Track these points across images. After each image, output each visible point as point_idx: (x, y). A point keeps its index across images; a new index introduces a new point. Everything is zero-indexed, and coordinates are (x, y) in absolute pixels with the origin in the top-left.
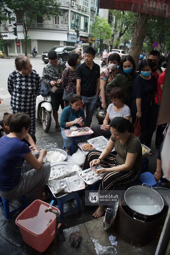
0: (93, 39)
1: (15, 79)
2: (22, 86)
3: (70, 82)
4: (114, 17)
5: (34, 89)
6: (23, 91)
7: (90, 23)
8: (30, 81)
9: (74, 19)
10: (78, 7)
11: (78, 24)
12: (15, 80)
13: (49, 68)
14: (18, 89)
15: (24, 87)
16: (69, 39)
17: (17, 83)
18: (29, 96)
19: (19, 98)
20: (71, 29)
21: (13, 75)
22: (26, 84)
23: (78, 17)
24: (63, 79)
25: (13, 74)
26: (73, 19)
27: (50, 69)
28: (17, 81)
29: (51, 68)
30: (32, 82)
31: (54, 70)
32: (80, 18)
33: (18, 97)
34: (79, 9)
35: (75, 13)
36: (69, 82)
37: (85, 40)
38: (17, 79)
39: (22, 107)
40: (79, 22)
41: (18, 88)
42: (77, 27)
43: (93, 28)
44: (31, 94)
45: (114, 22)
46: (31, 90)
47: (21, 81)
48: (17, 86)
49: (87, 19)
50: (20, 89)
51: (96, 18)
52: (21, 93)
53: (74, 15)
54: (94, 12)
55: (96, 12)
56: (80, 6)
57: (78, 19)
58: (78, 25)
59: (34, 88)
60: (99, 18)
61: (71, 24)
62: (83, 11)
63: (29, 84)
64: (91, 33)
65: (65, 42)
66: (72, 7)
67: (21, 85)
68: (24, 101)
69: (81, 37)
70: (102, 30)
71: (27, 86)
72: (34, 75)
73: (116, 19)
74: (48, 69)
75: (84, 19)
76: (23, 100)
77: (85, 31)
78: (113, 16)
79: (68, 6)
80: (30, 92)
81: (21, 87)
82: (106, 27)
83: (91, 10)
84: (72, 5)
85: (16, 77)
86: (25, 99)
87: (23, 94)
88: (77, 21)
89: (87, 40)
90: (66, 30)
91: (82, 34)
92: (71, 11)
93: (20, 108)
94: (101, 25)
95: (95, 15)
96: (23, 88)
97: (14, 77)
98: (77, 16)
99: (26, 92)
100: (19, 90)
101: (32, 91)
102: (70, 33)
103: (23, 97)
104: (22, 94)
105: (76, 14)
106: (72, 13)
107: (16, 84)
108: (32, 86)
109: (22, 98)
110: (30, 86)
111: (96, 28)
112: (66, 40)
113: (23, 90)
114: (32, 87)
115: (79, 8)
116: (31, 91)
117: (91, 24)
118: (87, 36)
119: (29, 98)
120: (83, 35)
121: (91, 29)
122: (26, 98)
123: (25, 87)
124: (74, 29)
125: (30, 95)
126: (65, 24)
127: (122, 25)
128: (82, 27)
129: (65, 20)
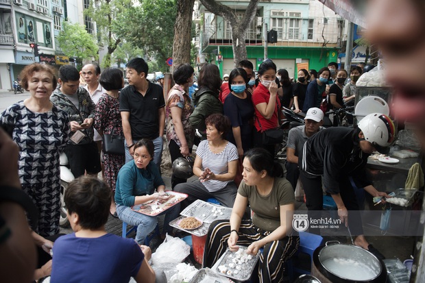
0: (64, 58)
1: (17, 121)
2: (34, 135)
3: (112, 119)
4: (95, 24)
5: (60, 141)
6: (36, 146)
7: (54, 33)
8: (51, 125)
9: (24, 26)
10: (28, 7)
11: (32, 33)
12: (18, 123)
13: (59, 100)
14: (25, 142)
15: (38, 138)
16: (18, 60)
17: (22, 130)
18: (48, 156)
19: (26, 162)
20: (19, 42)
21: (12, 114)
22: (43, 131)
23: (31, 22)
24: (99, 116)
25: (14, 111)
26: (21, 25)
27: (62, 101)
28: (22, 125)
29: (64, 99)
30: (55, 126)
31: (70, 102)
32: (35, 24)
33: (24, 160)
34: (30, 10)
35: (24, 15)
36: (110, 119)
37: (49, 60)
38: (23, 120)
39: (32, 180)
40: (33, 31)
41: (26, 140)
42: (30, 38)
43: (61, 41)
44: (53, 152)
45: (95, 31)
46: (53, 142)
47: (32, 125)
48: (23, 137)
49: (48, 26)
50: (30, 143)
51: (64, 25)
52: (30, 150)
53: (23, 19)
54: (60, 15)
55: (63, 16)
56: (32, 5)
57: (32, 26)
58: (33, 36)
59: (59, 138)
60: (70, 24)
61: (20, 34)
62: (38, 12)
63: (50, 130)
64: (59, 49)
65: (9, 64)
66: (18, 5)
67: (31, 133)
68: (37, 167)
69: (43, 55)
70: (79, 43)
71: (45, 134)
72: (59, 114)
73: (97, 27)
74: (58, 102)
75: (43, 25)
76: (35, 164)
77: (47, 46)
78: (92, 22)
79: (8, 3)
80: (50, 148)
81: (33, 137)
82: (84, 39)
83: (54, 12)
84: (17, 2)
85: (20, 117)
86: (39, 162)
87: (37, 151)
88: (30, 28)
89: (53, 60)
90: (9, 43)
91: (43, 50)
92: (16, 12)
93: (28, 183)
94: (75, 35)
95: (62, 20)
96: (36, 139)
97: (15, 116)
98: (28, 21)
99: (43, 148)
100: (27, 144)
101: (56, 146)
102: (18, 48)
103: (37, 159)
104: (34, 152)
105: (26, 17)
106: (18, 15)
107: (20, 132)
108: (56, 135)
109: (34, 161)
110: (51, 135)
111: (67, 41)
112: (12, 61)
113: (37, 144)
114: (55, 137)
115: (31, 8)
116: (54, 144)
117: (57, 34)
118: (53, 53)
119: (49, 159)
120: (45, 52)
121: (58, 42)
122: (42, 160)
123: (42, 136)
124: (26, 42)
125: (52, 154)
126: (6, 33)
127: (110, 35)
128: (41, 38)
129: (6, 27)
